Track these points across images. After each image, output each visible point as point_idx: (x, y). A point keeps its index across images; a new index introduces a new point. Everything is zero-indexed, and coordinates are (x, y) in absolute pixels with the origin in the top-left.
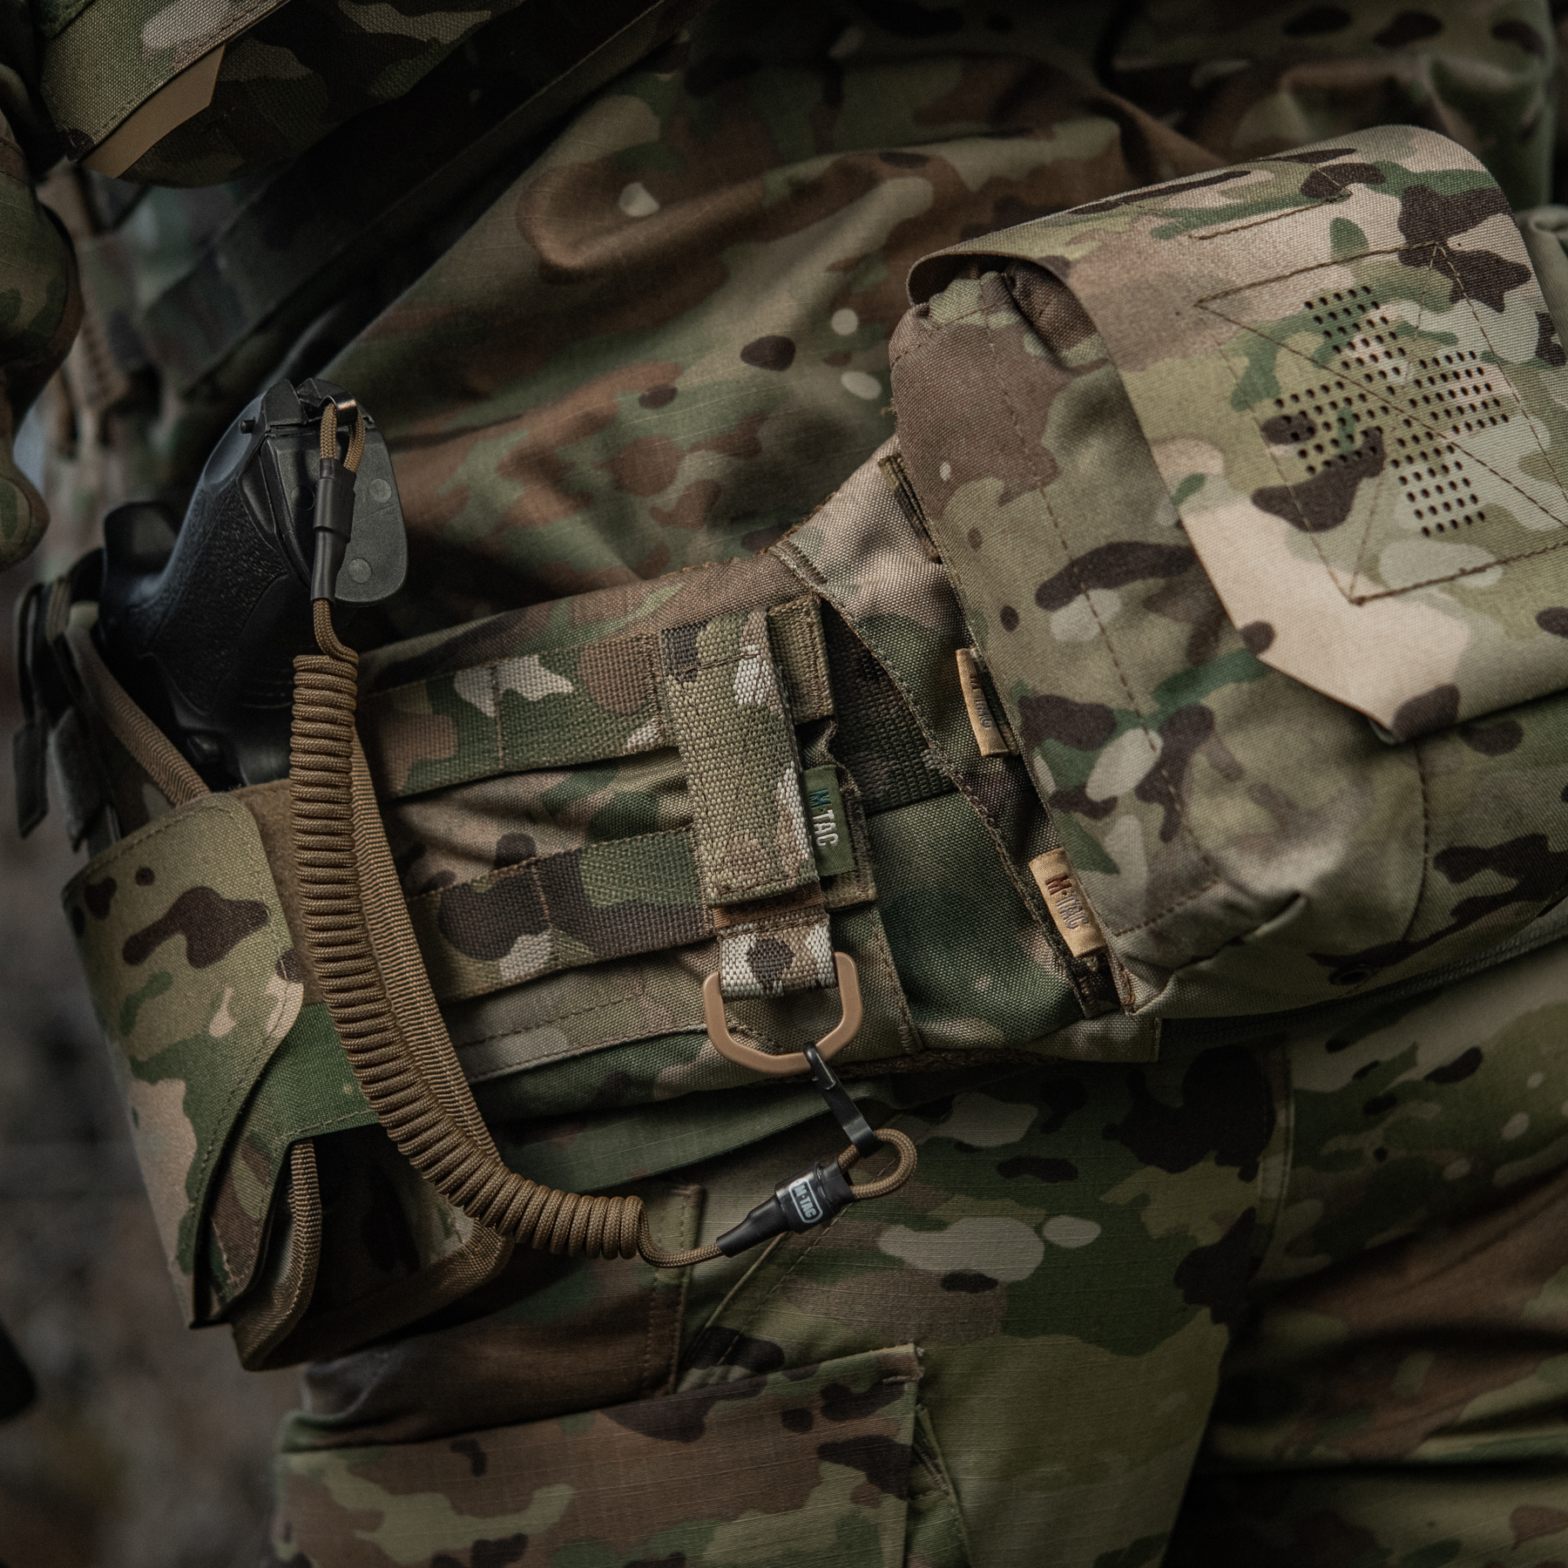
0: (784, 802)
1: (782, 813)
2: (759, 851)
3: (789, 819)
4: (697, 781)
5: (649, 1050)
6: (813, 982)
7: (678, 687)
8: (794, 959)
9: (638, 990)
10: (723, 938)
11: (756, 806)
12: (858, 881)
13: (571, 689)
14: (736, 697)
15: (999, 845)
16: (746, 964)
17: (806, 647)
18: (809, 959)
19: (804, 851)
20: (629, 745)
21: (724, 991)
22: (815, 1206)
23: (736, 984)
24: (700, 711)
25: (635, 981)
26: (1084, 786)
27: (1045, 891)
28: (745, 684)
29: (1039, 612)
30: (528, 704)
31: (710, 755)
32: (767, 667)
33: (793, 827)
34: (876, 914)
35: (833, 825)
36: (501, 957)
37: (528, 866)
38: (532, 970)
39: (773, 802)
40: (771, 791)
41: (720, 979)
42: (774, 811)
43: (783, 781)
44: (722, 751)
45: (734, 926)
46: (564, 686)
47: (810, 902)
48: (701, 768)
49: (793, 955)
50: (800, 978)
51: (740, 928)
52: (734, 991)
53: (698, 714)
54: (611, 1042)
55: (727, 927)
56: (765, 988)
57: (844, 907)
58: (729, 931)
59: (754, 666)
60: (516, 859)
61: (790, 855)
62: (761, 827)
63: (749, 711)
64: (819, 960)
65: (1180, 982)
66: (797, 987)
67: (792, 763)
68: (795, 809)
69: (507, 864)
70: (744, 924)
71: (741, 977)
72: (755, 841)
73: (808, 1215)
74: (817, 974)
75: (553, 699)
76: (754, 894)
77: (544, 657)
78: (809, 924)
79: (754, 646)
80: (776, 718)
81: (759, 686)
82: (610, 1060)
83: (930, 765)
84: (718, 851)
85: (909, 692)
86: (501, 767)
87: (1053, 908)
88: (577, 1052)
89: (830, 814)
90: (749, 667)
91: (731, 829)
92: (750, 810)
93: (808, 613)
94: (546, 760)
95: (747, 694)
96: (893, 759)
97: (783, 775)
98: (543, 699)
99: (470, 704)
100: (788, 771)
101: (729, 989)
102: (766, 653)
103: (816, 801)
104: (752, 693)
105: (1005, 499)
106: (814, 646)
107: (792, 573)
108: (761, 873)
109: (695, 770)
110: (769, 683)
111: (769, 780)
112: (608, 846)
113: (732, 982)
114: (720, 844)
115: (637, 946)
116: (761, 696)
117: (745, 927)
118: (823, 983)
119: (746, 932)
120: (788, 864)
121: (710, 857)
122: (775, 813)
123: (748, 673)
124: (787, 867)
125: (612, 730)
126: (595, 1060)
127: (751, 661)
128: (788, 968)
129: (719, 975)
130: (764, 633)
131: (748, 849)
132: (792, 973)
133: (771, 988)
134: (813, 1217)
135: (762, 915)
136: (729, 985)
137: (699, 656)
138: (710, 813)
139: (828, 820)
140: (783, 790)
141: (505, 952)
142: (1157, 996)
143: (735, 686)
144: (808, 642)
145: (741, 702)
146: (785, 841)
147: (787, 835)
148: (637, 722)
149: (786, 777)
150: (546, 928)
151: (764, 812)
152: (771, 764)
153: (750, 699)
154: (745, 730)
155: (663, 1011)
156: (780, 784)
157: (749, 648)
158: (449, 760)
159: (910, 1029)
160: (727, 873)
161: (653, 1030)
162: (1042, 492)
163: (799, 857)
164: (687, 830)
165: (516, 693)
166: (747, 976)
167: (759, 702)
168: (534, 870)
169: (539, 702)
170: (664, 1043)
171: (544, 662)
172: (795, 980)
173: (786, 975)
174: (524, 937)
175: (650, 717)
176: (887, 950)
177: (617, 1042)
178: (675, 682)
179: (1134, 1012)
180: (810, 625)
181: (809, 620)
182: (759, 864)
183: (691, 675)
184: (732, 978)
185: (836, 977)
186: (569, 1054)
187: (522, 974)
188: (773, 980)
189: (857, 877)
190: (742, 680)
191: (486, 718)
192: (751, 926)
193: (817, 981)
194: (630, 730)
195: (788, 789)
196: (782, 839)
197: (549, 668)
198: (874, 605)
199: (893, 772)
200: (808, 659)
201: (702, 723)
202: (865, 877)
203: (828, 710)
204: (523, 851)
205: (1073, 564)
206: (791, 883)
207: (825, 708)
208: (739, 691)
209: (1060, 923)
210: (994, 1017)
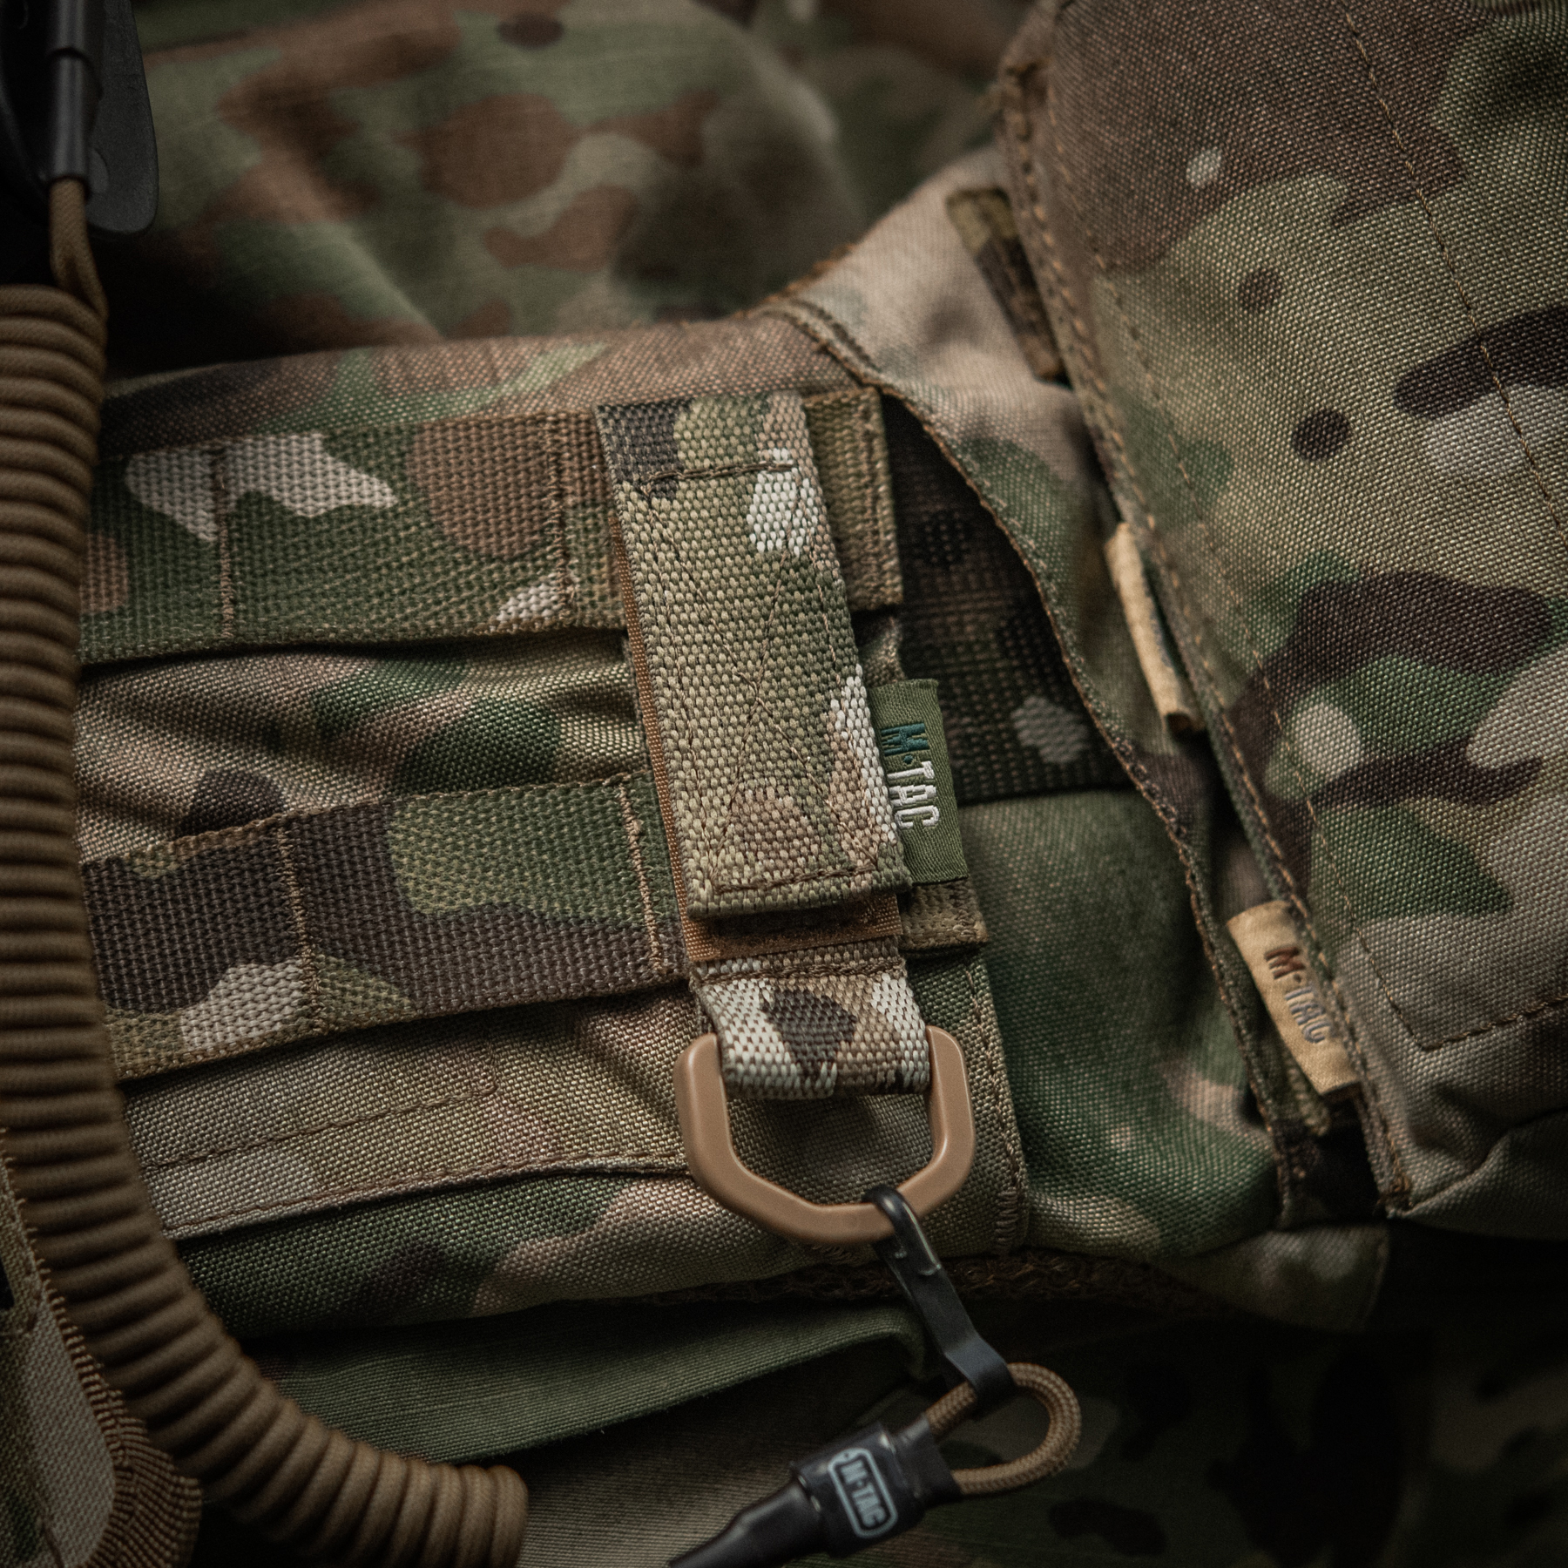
0: (845, 735)
1: (841, 754)
2: (797, 819)
3: (852, 765)
4: (672, 681)
5: (493, 1202)
6: (892, 1072)
7: (642, 505)
8: (859, 1028)
9: (483, 1085)
10: (702, 984)
11: (788, 738)
12: (955, 905)
13: (390, 500)
14: (753, 537)
15: (1193, 877)
16: (769, 1027)
17: (859, 475)
18: (885, 1029)
19: (885, 828)
20: (501, 617)
21: (730, 1071)
22: (883, 1504)
23: (753, 1061)
24: (683, 554)
25: (478, 1070)
26: (1466, 740)
27: (1263, 973)
28: (769, 517)
29: (1400, 420)
30: (294, 521)
31: (699, 637)
32: (810, 492)
33: (862, 782)
34: (978, 973)
35: (931, 789)
36: (184, 1004)
37: (268, 827)
38: (255, 1033)
39: (821, 734)
40: (817, 715)
41: (721, 1049)
42: (826, 752)
43: (839, 698)
44: (722, 632)
45: (723, 962)
46: (376, 493)
47: (876, 930)
48: (682, 659)
49: (853, 1020)
50: (869, 1063)
51: (735, 967)
52: (747, 1073)
53: (678, 557)
54: (413, 1182)
55: (710, 963)
56: (805, 1074)
57: (933, 949)
58: (712, 971)
59: (786, 486)
60: (243, 816)
61: (860, 833)
62: (798, 777)
63: (776, 566)
64: (904, 1035)
65: (1515, 1154)
66: (861, 1080)
67: (859, 669)
68: (865, 750)
69: (216, 826)
70: (744, 959)
71: (762, 1048)
72: (788, 800)
73: (868, 1520)
74: (899, 1060)
75: (351, 517)
76: (785, 897)
77: (334, 438)
78: (872, 973)
79: (785, 453)
80: (827, 585)
81: (796, 522)
82: (407, 1221)
83: (1026, 738)
84: (714, 814)
85: (1049, 578)
86: (227, 633)
87: (1277, 1003)
88: (338, 1200)
89: (927, 769)
90: (777, 486)
91: (738, 774)
92: (776, 744)
93: (866, 416)
94: (327, 627)
95: (773, 535)
96: (967, 714)
97: (840, 687)
98: (328, 515)
99: (162, 515)
100: (850, 680)
101: (741, 1068)
102: (807, 466)
103: (897, 743)
104: (782, 534)
105: (1345, 215)
106: (874, 476)
107: (825, 350)
108: (801, 861)
109: (668, 660)
110: (814, 519)
111: (812, 694)
112: (448, 801)
113: (746, 1056)
114: (717, 802)
115: (509, 990)
116: (800, 540)
117: (745, 966)
118: (907, 1078)
119: (747, 975)
120: (853, 846)
121: (697, 823)
122: (825, 753)
123: (775, 497)
124: (852, 853)
125: (469, 586)
126: (369, 1220)
127: (780, 477)
128: (849, 1042)
129: (720, 1042)
130: (802, 431)
131: (776, 814)
132: (856, 1052)
133: (817, 1073)
134: (877, 1525)
135: (782, 942)
136: (740, 1060)
137: (681, 455)
138: (696, 742)
139: (921, 780)
140: (841, 715)
141: (198, 993)
142: (1461, 1178)
143: (750, 518)
144: (864, 467)
145: (761, 546)
146: (848, 806)
147: (850, 796)
148: (521, 576)
149: (846, 692)
150: (294, 952)
151: (805, 751)
152: (818, 666)
153: (779, 543)
154: (768, 599)
155: (535, 1127)
156: (834, 703)
157: (776, 453)
158: (110, 616)
159: (1021, 1198)
160: (732, 855)
161: (512, 1163)
162: (1422, 206)
163: (876, 838)
164: (613, 784)
165: (269, 500)
166: (773, 1048)
167: (797, 551)
168: (281, 836)
169: (317, 520)
170: (528, 1193)
171: (333, 445)
172: (859, 1065)
173: (844, 1055)
174: (242, 969)
175: (547, 569)
176: (995, 1041)
177: (431, 1184)
178: (634, 495)
179: (1407, 1208)
180: (869, 437)
181: (869, 427)
182: (796, 843)
183: (666, 485)
184: (746, 1049)
185: (931, 1072)
186: (317, 1205)
187: (231, 1039)
188: (822, 1060)
189: (952, 897)
190: (763, 508)
191: (197, 542)
192: (756, 965)
193: (899, 1074)
194: (505, 589)
195: (851, 712)
196: (839, 802)
197: (345, 459)
198: (982, 423)
199: (968, 737)
200: (863, 497)
201: (685, 576)
202: (967, 900)
203: (894, 595)
204: (255, 800)
205: (1479, 338)
206: (863, 882)
207: (888, 592)
208: (757, 528)
209: (1289, 1031)
210: (1149, 1202)
